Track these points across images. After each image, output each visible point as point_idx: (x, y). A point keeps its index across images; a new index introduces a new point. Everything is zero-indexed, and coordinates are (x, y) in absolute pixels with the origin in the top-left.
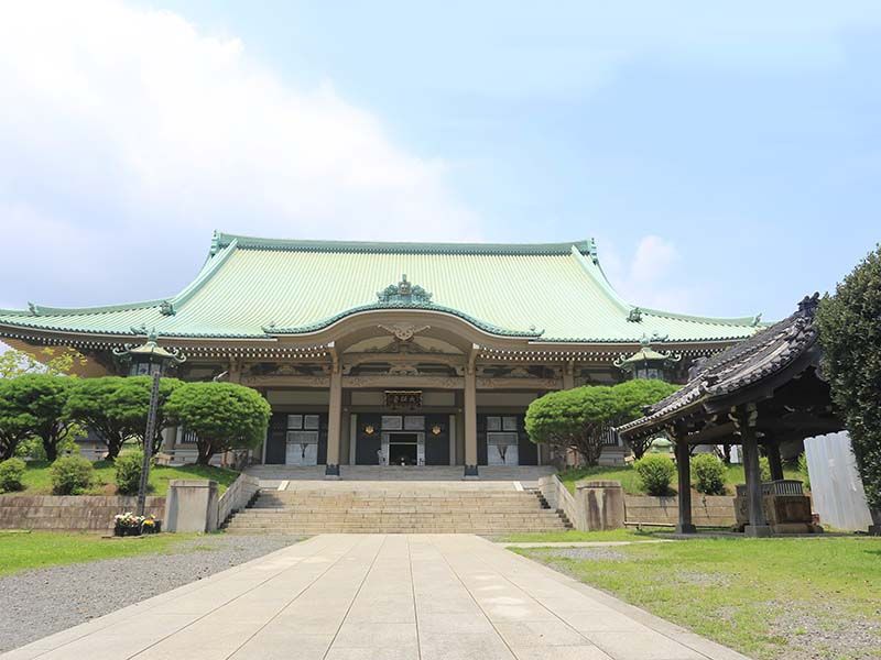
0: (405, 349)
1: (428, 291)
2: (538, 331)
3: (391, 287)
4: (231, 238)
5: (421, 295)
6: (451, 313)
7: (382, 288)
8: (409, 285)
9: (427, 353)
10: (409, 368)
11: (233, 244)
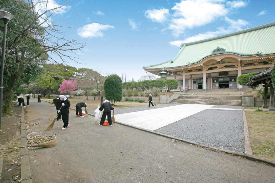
0: (221, 63)
1: (224, 49)
2: (259, 53)
3: (215, 50)
4: (184, 44)
5: (223, 50)
6: (231, 53)
7: (212, 50)
8: (219, 48)
9: (227, 63)
10: (222, 67)
11: (185, 45)
